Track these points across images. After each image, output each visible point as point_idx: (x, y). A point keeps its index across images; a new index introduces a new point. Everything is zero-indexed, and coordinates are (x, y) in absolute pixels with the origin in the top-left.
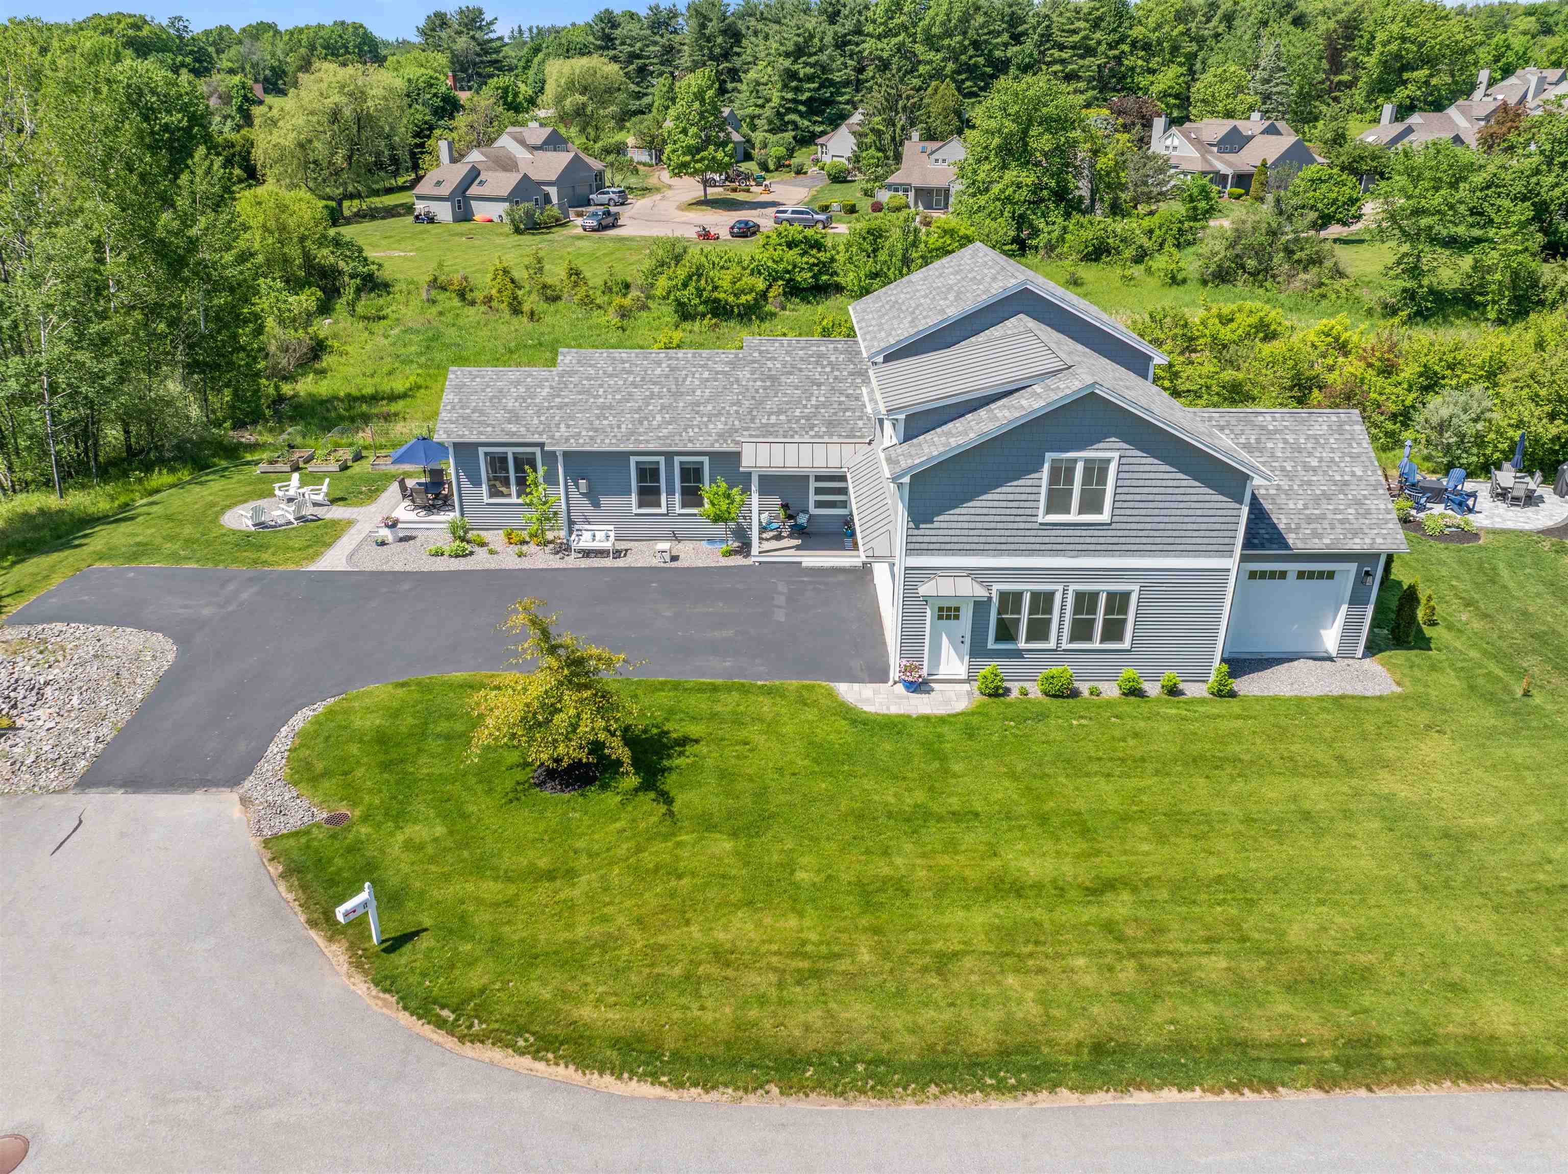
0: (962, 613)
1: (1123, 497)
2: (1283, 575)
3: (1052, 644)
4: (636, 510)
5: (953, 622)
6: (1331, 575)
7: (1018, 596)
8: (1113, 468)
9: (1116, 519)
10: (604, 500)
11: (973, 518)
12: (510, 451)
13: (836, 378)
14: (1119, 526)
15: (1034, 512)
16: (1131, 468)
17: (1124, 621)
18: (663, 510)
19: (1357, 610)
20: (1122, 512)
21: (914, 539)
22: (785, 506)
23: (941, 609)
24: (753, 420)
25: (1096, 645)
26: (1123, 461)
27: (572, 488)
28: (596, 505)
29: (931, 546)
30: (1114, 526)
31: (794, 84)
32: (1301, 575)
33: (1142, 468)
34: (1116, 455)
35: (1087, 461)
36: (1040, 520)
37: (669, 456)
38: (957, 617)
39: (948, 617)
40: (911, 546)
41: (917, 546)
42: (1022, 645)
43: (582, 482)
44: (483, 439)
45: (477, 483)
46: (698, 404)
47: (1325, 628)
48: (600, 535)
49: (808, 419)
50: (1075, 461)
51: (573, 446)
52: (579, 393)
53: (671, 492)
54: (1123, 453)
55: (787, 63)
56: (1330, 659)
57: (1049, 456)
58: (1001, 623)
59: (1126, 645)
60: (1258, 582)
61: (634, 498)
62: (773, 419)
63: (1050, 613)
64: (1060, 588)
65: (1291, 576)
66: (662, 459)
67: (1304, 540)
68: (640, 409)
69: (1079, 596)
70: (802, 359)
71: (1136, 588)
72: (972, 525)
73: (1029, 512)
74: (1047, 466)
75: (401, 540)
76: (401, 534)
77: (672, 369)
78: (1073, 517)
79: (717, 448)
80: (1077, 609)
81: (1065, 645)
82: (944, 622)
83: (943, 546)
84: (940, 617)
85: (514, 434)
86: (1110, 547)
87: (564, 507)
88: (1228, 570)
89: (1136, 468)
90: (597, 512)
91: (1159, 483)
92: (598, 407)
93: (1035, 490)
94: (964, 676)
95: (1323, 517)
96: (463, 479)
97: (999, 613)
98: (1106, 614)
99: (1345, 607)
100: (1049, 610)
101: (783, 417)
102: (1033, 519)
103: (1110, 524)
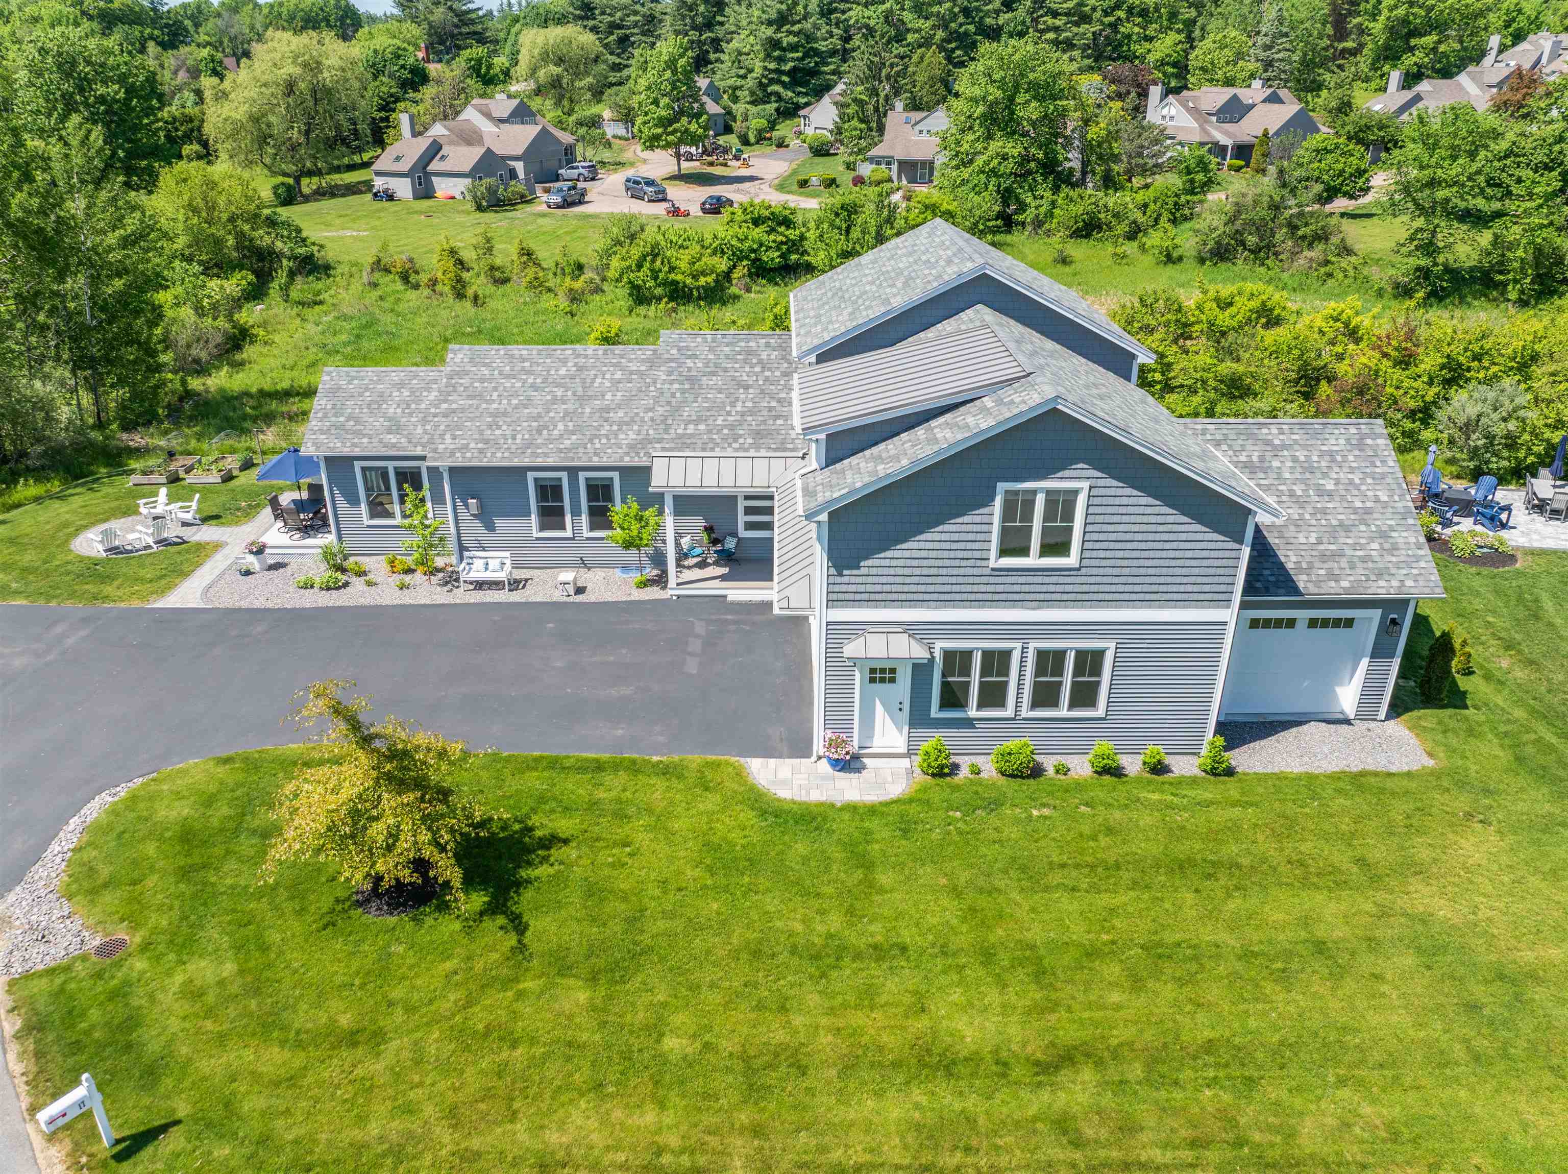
0: (899, 675)
1: (1095, 537)
3: (1009, 712)
4: (536, 534)
5: (887, 686)
6: (1349, 623)
7: (967, 655)
8: (1081, 502)
9: (1086, 562)
10: (499, 522)
11: (909, 563)
12: (391, 465)
13: (767, 379)
16: (1104, 501)
17: (1098, 683)
18: (569, 533)
19: (1381, 663)
20: (1095, 554)
21: (837, 588)
22: (709, 529)
23: (873, 671)
24: (666, 431)
26: (1094, 492)
27: (461, 509)
28: (490, 527)
29: (858, 597)
30: (1083, 571)
31: (776, 53)
32: (1313, 623)
33: (1117, 501)
34: (1085, 485)
35: (1049, 492)
36: (992, 564)
37: (573, 472)
38: (893, 680)
39: (882, 680)
40: (833, 597)
41: (841, 596)
42: (973, 713)
43: (473, 501)
44: (357, 452)
45: (353, 501)
46: (607, 410)
47: (1341, 684)
48: (494, 564)
49: (732, 428)
50: (1034, 492)
51: (459, 461)
52: (470, 397)
53: (576, 513)
55: (770, 32)
56: (1348, 722)
57: (1002, 487)
58: (946, 687)
59: (1100, 712)
60: (1260, 631)
61: (534, 518)
62: (691, 429)
64: (1018, 645)
65: (1301, 626)
66: (564, 475)
67: (1317, 583)
68: (539, 416)
69: (1042, 655)
70: (727, 357)
71: (1112, 645)
72: (907, 571)
73: (977, 554)
74: (998, 501)
75: (271, 568)
76: (271, 561)
77: (580, 369)
78: (1033, 560)
79: (627, 461)
80: (1040, 670)
81: (1025, 713)
82: (878, 686)
83: (873, 597)
84: (872, 680)
85: (394, 446)
86: (1079, 597)
87: (453, 530)
88: (1225, 623)
89: (1111, 501)
90: (491, 537)
91: (1139, 519)
92: (492, 415)
93: (985, 528)
94: (903, 750)
95: (1340, 553)
96: (339, 498)
97: (944, 676)
98: (1074, 676)
99: (1365, 662)
100: (1004, 672)
101: (702, 427)
102: (984, 563)
103: (1079, 569)
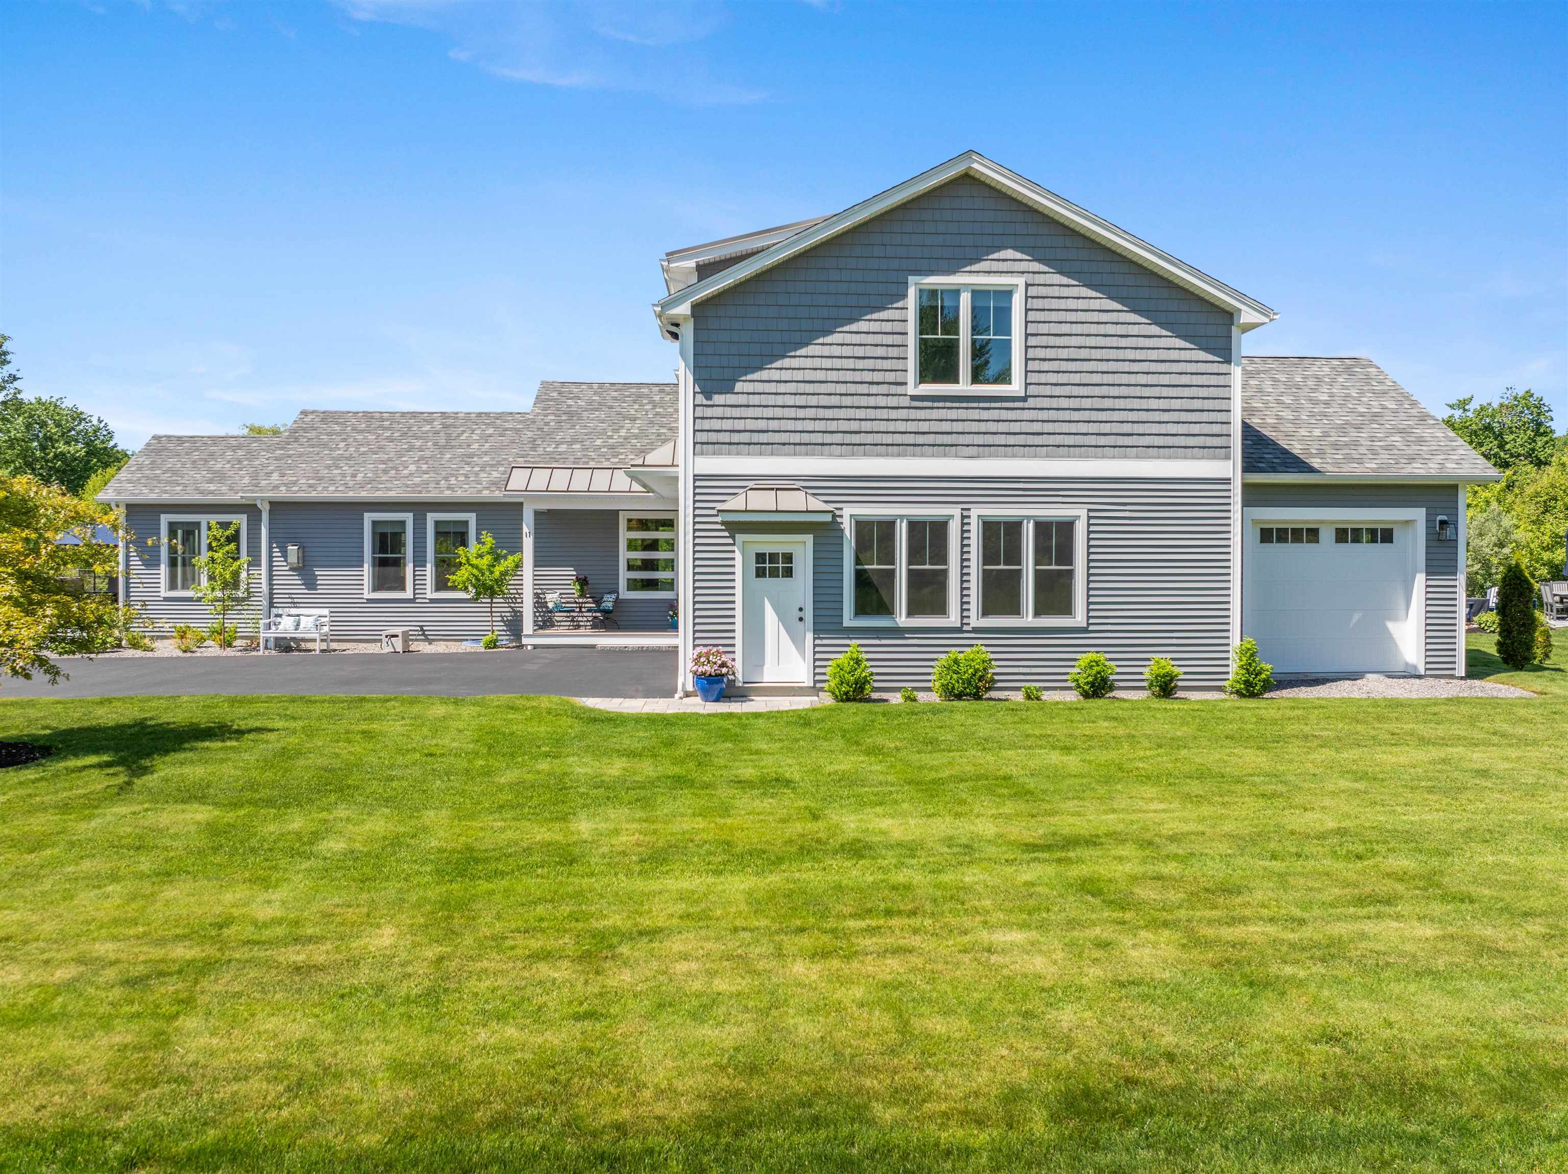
0: (797, 565)
1: (1041, 353)
2: (1313, 534)
3: (953, 619)
4: (368, 594)
6: (1387, 536)
8: (1017, 303)
9: (1032, 390)
10: (321, 574)
11: (802, 388)
12: (204, 519)
14: (1040, 403)
15: (899, 377)
18: (408, 594)
19: (1441, 585)
20: (1043, 378)
21: (706, 425)
23: (760, 557)
25: (1028, 619)
26: (1033, 291)
27: (278, 561)
28: (311, 583)
29: (736, 438)
30: (1031, 402)
32: (1342, 535)
34: (1020, 281)
36: (911, 390)
38: (789, 573)
40: (703, 437)
42: (902, 619)
43: (292, 549)
44: (166, 498)
47: (1395, 619)
48: (307, 623)
51: (283, 494)
54: (1030, 278)
56: (1416, 677)
59: (1079, 618)
60: (1275, 548)
61: (367, 569)
63: (944, 560)
64: (956, 511)
65: (1327, 536)
66: (408, 517)
69: (990, 528)
71: (1082, 512)
72: (801, 401)
79: (487, 495)
81: (975, 620)
82: (768, 581)
83: (756, 438)
84: (760, 573)
85: (211, 492)
87: (265, 587)
89: (1055, 304)
90: (309, 591)
91: (1093, 329)
93: (898, 339)
94: (807, 681)
96: (135, 559)
98: (1037, 561)
99: (1421, 577)
100: (941, 556)
102: (900, 390)
103: (1024, 399)
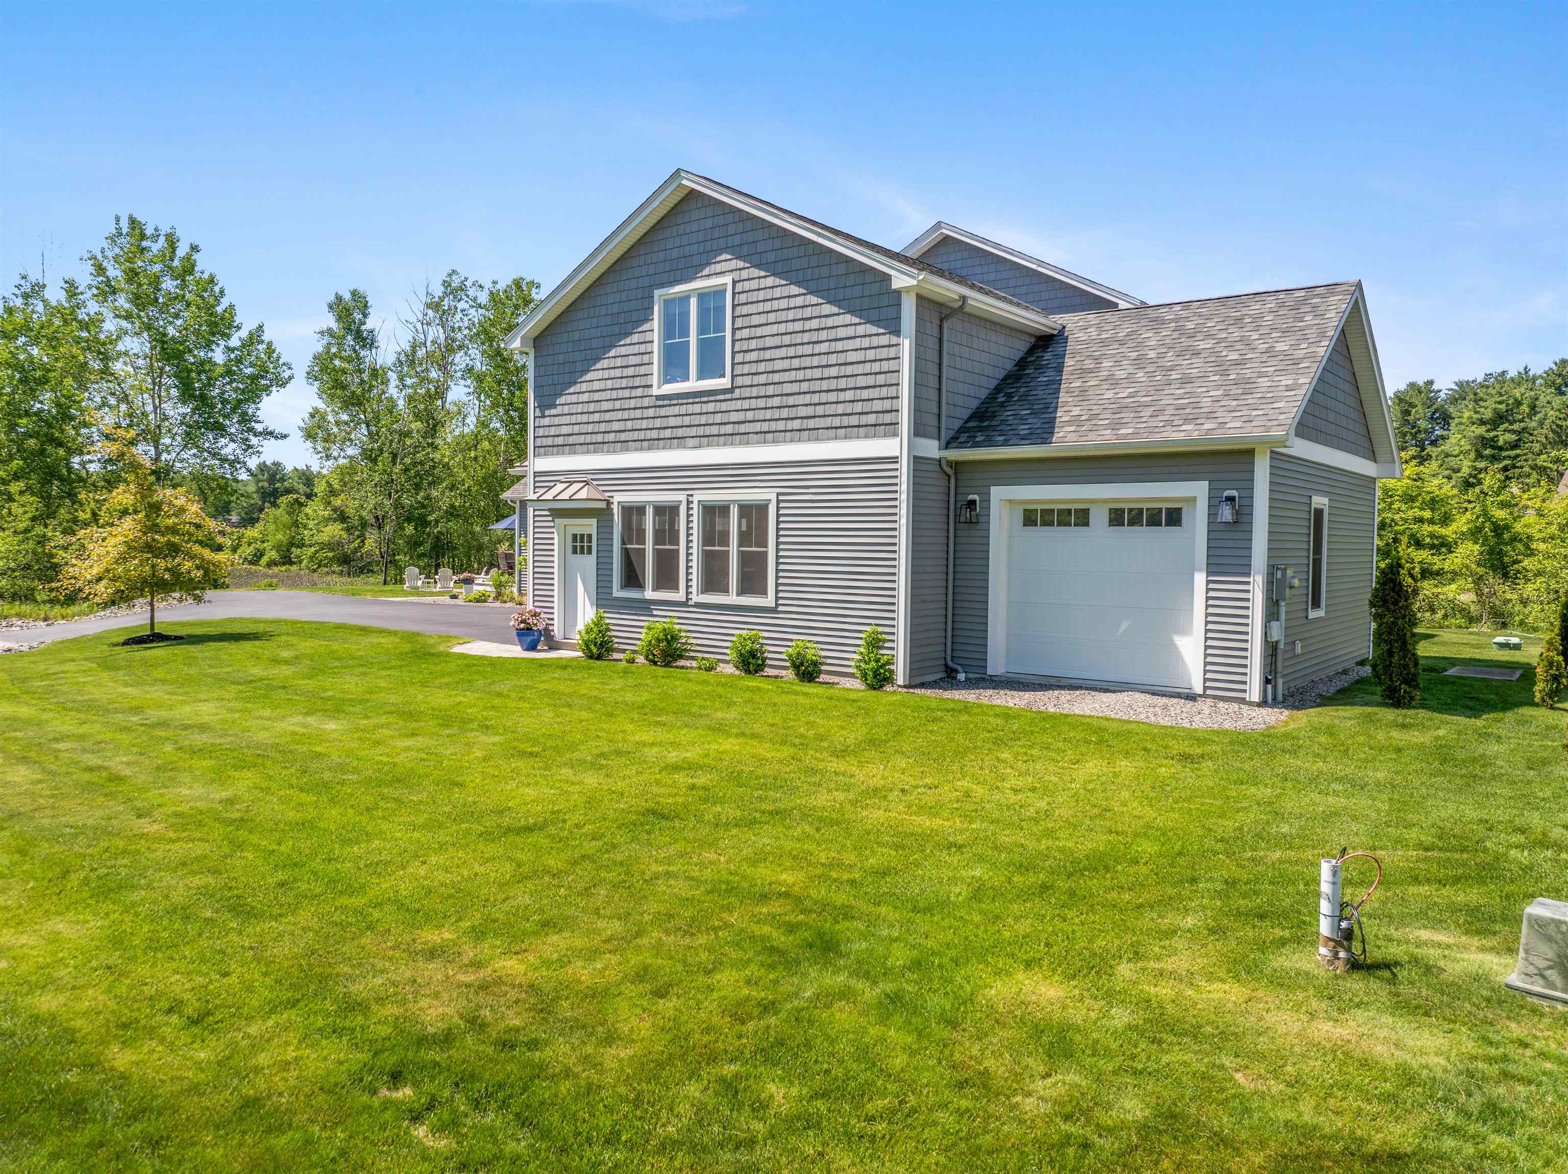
2: (1082, 518)
3: (680, 596)
5: (585, 558)
6: (1174, 517)
7: (641, 511)
8: (728, 300)
9: (739, 381)
14: (747, 392)
15: (649, 380)
16: (747, 297)
17: (764, 557)
19: (1228, 585)
25: (733, 597)
26: (739, 287)
30: (737, 393)
32: (1117, 518)
33: (762, 295)
34: (727, 279)
35: (703, 296)
36: (655, 391)
39: (581, 550)
41: (544, 442)
42: (649, 594)
50: (688, 296)
54: (737, 277)
56: (1192, 697)
57: (657, 293)
58: (626, 557)
59: (770, 599)
60: (1040, 533)
63: (676, 542)
65: (1100, 517)
69: (707, 512)
71: (773, 497)
73: (642, 381)
74: (657, 313)
78: (693, 384)
80: (706, 535)
81: (696, 598)
86: (737, 429)
88: (894, 460)
93: (648, 347)
97: (623, 543)
98: (741, 544)
99: (1200, 579)
102: (647, 391)
103: (732, 390)
